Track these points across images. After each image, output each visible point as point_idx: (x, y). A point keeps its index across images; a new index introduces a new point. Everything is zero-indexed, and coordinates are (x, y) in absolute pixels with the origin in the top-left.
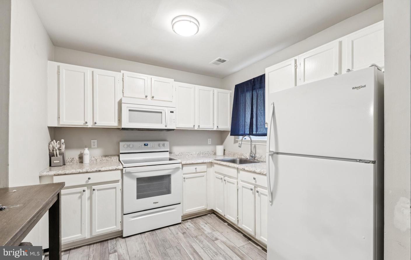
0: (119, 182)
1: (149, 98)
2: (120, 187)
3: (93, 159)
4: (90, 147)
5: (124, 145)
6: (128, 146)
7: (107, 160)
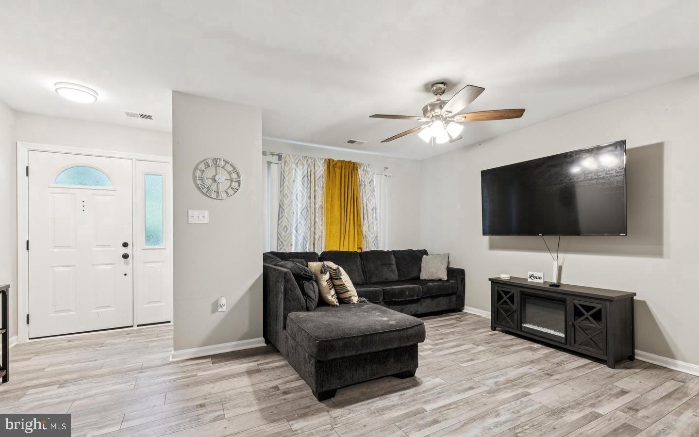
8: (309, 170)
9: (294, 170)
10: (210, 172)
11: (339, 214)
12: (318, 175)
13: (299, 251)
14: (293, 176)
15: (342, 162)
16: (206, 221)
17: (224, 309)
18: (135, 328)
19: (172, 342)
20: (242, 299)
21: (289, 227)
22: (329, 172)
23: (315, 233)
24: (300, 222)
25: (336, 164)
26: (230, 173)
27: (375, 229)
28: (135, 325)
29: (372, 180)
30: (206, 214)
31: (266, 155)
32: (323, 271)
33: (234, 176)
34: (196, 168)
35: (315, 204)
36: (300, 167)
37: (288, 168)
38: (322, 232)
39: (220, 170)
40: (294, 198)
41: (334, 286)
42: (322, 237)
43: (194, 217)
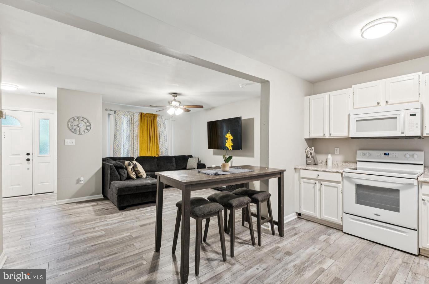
0: (340, 184)
1: (383, 103)
2: (341, 188)
3: (335, 163)
4: (333, 154)
5: (361, 153)
6: (364, 154)
7: (346, 166)
8: (131, 118)
9: (122, 118)
10: (76, 123)
11: (147, 138)
12: (135, 120)
13: (125, 156)
14: (122, 121)
15: (148, 114)
16: (74, 144)
17: (83, 182)
18: (33, 195)
19: (56, 197)
20: (92, 177)
21: (119, 145)
22: (141, 119)
23: (133, 148)
24: (125, 143)
25: (145, 115)
26: (86, 123)
27: (166, 145)
28: (33, 194)
29: (165, 123)
30: (74, 141)
31: (107, 111)
32: (129, 165)
33: (88, 124)
34: (69, 121)
35: (134, 134)
36: (126, 116)
37: (119, 117)
38: (137, 147)
39: (81, 122)
40: (122, 131)
41: (135, 171)
42: (137, 150)
43: (68, 142)
